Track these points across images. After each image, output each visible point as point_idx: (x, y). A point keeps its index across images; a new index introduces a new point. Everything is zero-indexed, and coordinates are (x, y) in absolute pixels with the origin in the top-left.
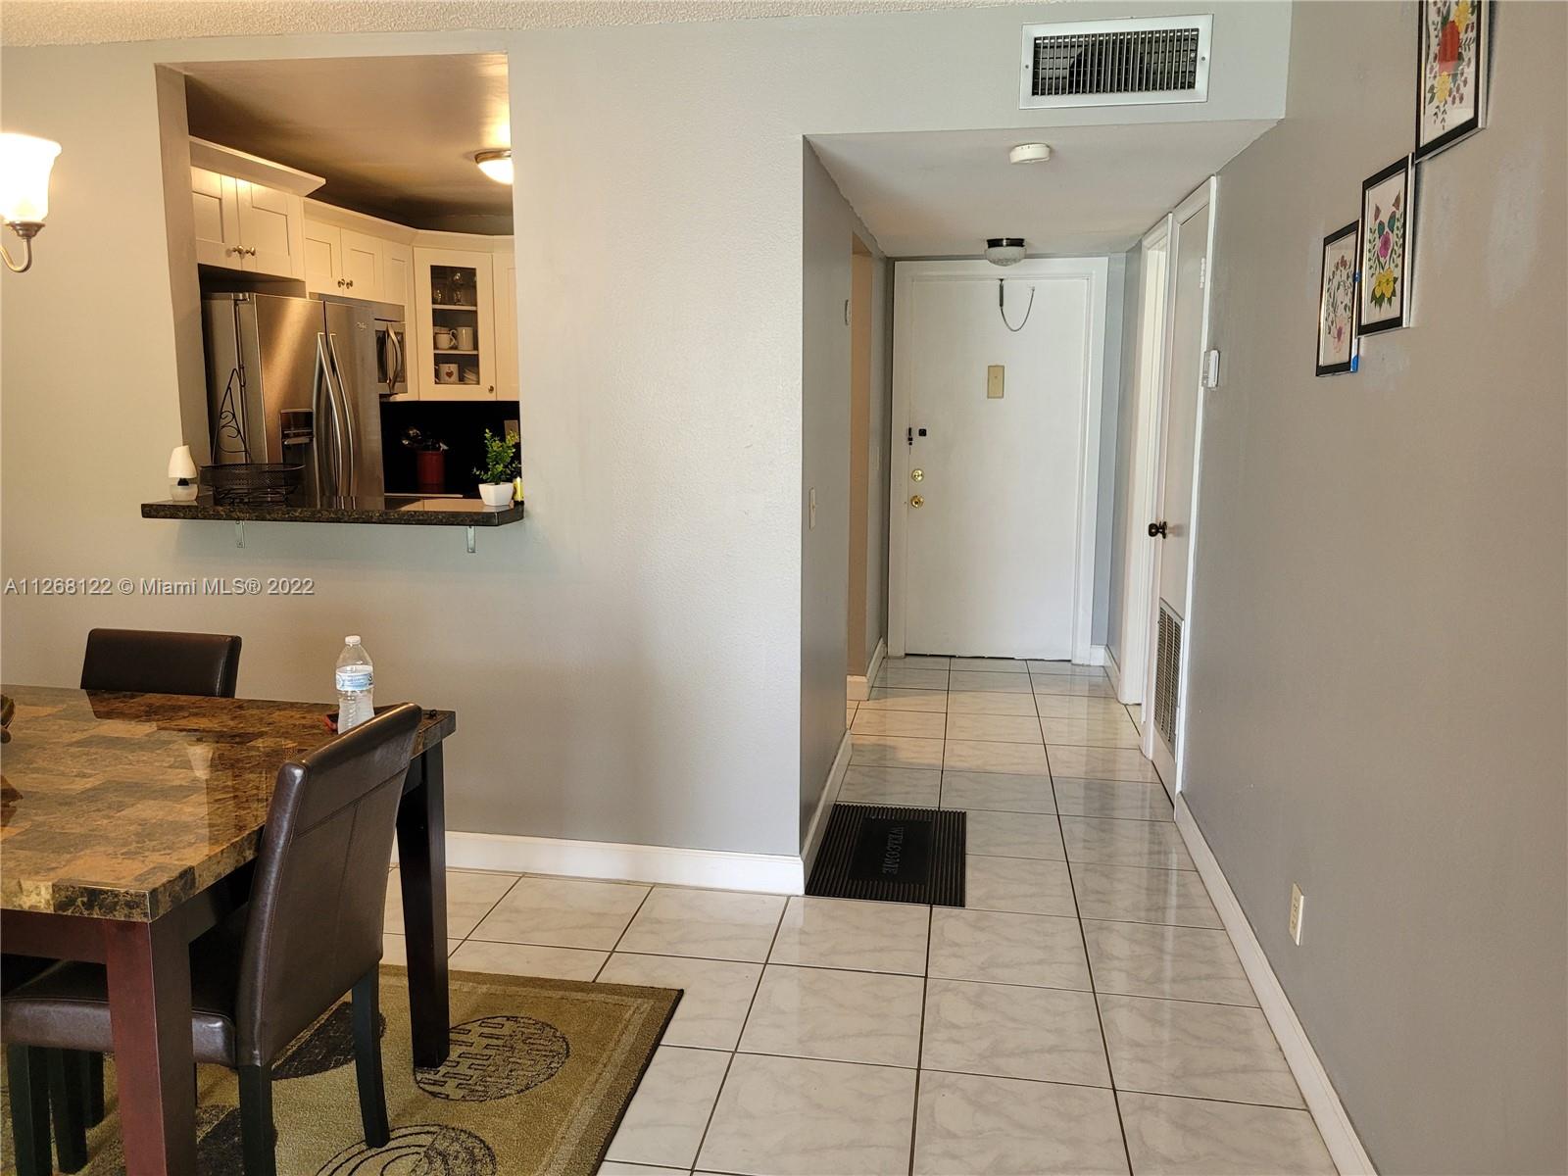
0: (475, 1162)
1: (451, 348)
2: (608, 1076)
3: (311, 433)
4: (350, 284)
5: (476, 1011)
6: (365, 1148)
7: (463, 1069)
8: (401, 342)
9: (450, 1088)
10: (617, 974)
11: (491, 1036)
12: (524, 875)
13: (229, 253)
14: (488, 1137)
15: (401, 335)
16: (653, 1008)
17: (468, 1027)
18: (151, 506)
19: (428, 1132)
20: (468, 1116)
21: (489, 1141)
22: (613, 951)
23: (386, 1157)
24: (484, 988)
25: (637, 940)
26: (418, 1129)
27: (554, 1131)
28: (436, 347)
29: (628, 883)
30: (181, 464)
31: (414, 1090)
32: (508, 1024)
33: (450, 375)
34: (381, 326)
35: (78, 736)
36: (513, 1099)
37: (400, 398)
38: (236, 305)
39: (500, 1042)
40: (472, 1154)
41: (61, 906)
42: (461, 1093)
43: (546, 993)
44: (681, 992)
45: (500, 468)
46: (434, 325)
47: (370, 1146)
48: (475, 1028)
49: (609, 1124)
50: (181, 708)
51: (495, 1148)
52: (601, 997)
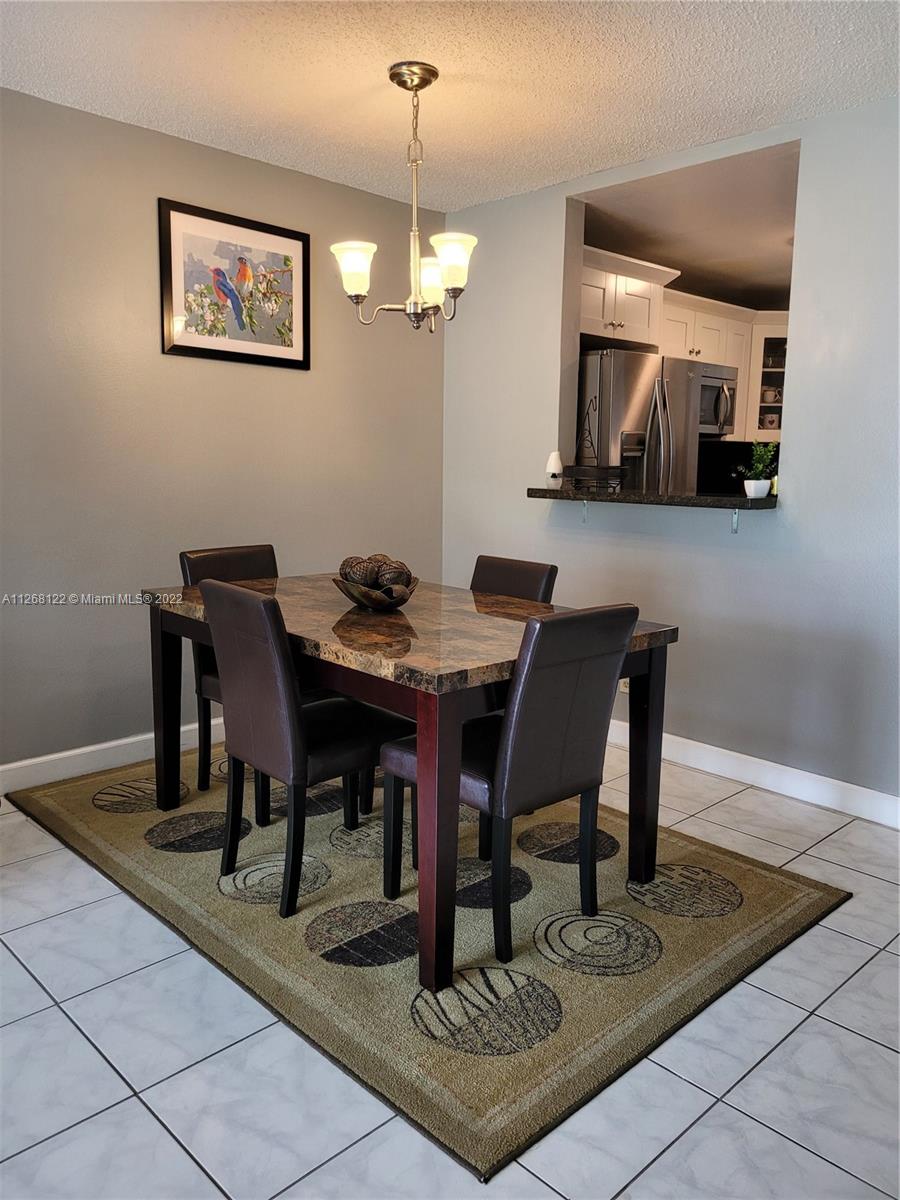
0: (647, 947)
1: (775, 402)
2: (766, 930)
3: (644, 450)
4: (698, 353)
5: (683, 859)
6: (580, 913)
7: (660, 890)
8: (733, 397)
9: (647, 899)
10: (802, 868)
11: (687, 877)
12: (752, 786)
13: (606, 326)
14: (662, 936)
15: (733, 391)
16: (820, 899)
17: (674, 867)
18: (533, 489)
19: (623, 919)
20: (655, 920)
21: (662, 938)
22: (804, 853)
23: (592, 923)
24: (694, 848)
25: (827, 851)
26: (617, 915)
27: (711, 949)
28: (763, 401)
29: (835, 811)
30: (554, 464)
31: (624, 892)
32: (702, 874)
33: (772, 422)
34: (717, 383)
35: (451, 608)
36: (689, 920)
37: (729, 438)
38: (601, 358)
39: (693, 883)
40: (648, 942)
41: (398, 677)
42: (653, 904)
43: (737, 863)
44: (849, 896)
45: (761, 467)
46: (763, 384)
47: (584, 914)
48: (679, 870)
49: (754, 960)
50: (513, 604)
51: (664, 944)
52: (781, 878)
